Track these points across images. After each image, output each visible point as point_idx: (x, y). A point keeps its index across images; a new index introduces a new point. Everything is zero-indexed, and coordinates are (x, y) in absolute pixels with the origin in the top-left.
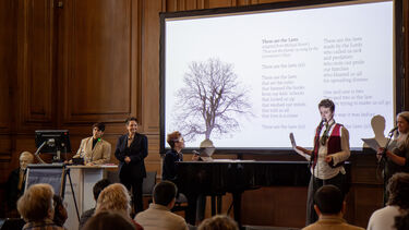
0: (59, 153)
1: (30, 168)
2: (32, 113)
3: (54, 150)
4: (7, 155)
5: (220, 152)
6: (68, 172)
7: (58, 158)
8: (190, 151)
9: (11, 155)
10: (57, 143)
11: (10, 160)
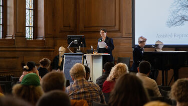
0: (80, 47)
1: (66, 55)
2: (64, 26)
3: (77, 45)
4: (52, 48)
5: (166, 47)
6: (85, 57)
7: (80, 50)
8: (149, 46)
9: (54, 48)
10: (79, 42)
11: (53, 51)
